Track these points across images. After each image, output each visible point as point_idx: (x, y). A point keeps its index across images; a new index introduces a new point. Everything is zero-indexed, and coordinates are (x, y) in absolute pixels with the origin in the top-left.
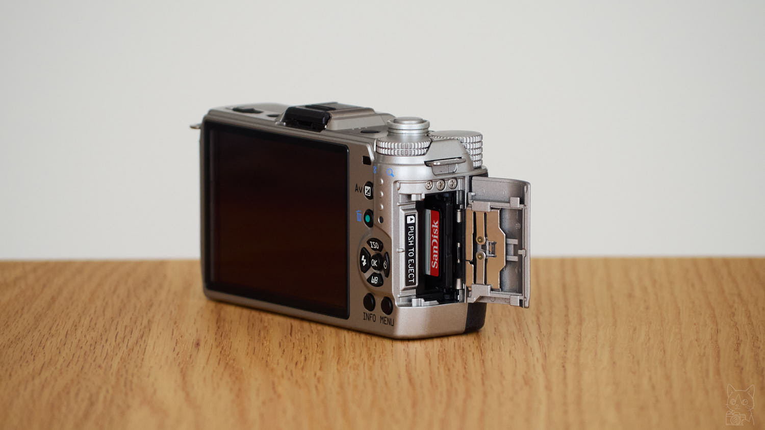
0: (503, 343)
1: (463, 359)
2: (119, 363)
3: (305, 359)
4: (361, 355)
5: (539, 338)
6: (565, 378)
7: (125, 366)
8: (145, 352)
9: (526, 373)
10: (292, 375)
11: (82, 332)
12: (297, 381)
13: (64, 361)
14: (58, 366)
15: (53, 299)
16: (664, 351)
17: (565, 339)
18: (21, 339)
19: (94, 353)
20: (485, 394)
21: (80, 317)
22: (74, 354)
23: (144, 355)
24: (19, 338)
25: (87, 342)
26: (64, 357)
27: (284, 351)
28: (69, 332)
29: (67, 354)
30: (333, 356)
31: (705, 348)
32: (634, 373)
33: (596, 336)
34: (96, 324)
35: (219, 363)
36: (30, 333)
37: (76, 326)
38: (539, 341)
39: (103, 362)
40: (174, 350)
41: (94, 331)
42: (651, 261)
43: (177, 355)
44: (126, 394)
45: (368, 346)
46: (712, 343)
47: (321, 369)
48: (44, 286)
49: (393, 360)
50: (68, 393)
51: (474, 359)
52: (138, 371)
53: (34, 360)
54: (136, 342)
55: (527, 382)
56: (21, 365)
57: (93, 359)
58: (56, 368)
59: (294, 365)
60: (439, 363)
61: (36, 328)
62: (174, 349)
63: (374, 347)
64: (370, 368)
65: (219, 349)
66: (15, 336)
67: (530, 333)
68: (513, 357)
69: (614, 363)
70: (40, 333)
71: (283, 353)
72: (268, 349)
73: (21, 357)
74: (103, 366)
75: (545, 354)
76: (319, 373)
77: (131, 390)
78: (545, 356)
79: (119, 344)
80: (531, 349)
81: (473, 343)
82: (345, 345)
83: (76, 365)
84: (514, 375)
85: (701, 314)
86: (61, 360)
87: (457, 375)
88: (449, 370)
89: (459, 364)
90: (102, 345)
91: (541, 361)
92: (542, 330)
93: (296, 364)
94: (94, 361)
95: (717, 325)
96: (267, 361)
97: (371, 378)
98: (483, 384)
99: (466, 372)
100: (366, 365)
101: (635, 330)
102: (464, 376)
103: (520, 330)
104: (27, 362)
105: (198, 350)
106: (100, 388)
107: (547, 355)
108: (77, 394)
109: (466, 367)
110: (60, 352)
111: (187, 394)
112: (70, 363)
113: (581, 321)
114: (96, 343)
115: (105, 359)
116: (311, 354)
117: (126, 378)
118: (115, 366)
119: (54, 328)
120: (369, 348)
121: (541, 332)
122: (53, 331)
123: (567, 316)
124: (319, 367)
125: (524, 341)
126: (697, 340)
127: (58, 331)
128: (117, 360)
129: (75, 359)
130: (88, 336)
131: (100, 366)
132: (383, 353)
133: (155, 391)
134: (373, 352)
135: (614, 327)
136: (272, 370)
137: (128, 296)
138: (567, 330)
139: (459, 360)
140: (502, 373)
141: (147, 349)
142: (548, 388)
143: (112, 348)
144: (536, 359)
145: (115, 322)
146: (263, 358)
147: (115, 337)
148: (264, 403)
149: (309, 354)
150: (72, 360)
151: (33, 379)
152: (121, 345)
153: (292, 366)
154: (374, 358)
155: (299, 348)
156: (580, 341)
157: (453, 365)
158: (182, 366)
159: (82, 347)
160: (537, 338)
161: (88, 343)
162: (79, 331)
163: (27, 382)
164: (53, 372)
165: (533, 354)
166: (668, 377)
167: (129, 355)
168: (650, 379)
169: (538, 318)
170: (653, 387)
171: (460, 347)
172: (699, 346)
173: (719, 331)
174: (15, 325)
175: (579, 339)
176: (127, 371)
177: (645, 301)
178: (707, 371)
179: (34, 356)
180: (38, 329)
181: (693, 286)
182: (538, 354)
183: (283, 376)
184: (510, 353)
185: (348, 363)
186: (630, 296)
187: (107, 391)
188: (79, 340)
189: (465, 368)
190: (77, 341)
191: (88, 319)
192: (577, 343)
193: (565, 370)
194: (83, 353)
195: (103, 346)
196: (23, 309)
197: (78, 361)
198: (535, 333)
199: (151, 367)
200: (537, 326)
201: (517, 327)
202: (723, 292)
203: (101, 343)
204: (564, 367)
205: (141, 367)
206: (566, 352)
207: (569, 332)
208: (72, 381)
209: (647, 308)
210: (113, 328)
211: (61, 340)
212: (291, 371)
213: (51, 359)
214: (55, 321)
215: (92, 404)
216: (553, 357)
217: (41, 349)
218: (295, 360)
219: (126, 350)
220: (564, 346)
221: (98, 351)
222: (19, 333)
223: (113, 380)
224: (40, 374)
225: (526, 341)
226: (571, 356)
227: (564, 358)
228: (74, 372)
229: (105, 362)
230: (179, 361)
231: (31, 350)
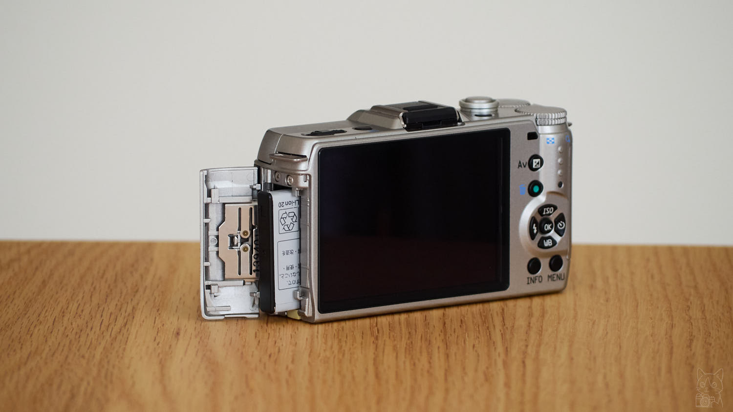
0: (468, 336)
1: (428, 353)
2: (102, 352)
3: (279, 351)
4: (332, 347)
5: (502, 332)
6: (524, 375)
7: (107, 356)
8: (127, 342)
9: (487, 368)
10: (265, 367)
11: (69, 319)
12: (269, 375)
13: (50, 350)
14: (44, 355)
15: (44, 283)
16: (620, 347)
17: (527, 333)
18: (10, 325)
19: (79, 342)
20: (447, 391)
21: (68, 303)
22: (59, 343)
23: (126, 344)
24: (9, 325)
25: (73, 329)
26: (50, 346)
27: (259, 342)
28: (57, 319)
29: (53, 342)
30: (306, 349)
31: (659, 344)
32: (590, 370)
33: (557, 330)
34: (82, 311)
35: (196, 355)
36: (20, 320)
37: (63, 312)
38: (502, 334)
39: (87, 352)
40: (155, 340)
41: (81, 318)
42: (614, 248)
43: (158, 345)
44: (106, 387)
45: (340, 337)
46: (666, 338)
47: (293, 362)
48: (37, 269)
49: (362, 352)
50: (51, 385)
51: (439, 352)
52: (119, 362)
53: (21, 348)
54: (119, 331)
55: (488, 378)
56: (8, 354)
57: (78, 348)
58: (41, 358)
59: (268, 358)
60: (406, 357)
61: (26, 314)
62: (155, 338)
63: (345, 339)
64: (340, 361)
65: (198, 339)
66: (5, 322)
67: (494, 326)
68: (476, 351)
69: (572, 359)
70: (29, 320)
71: (258, 344)
72: (244, 340)
73: (9, 345)
74: (87, 356)
75: (507, 348)
76: (291, 366)
77: (111, 382)
78: (507, 351)
79: (103, 333)
80: (494, 343)
81: (440, 335)
82: (317, 336)
83: (60, 355)
84: (476, 371)
85: (658, 308)
86: (47, 349)
87: (422, 370)
88: (414, 364)
89: (424, 359)
90: (87, 333)
91: (503, 356)
92: (506, 323)
93: (270, 356)
94: (78, 350)
95: (672, 320)
96: (242, 353)
97: (339, 372)
98: (446, 380)
99: (431, 367)
100: (336, 358)
101: (594, 323)
102: (428, 371)
103: (485, 323)
104: (15, 351)
105: (178, 339)
106: (82, 380)
107: (509, 349)
108: (59, 387)
109: (431, 361)
110: (46, 341)
111: (164, 388)
112: (55, 352)
113: (543, 315)
114: (81, 331)
115: (88, 349)
116: (284, 345)
117: (107, 369)
118: (98, 357)
119: (42, 315)
120: (340, 340)
121: (504, 325)
122: (41, 318)
124: (291, 360)
125: (488, 334)
126: (652, 336)
127: (46, 318)
128: (100, 350)
129: (61, 348)
130: (74, 323)
131: (83, 357)
132: (353, 345)
133: (134, 384)
134: (344, 344)
135: (574, 321)
136: (247, 362)
137: (115, 281)
138: (530, 323)
139: (425, 354)
140: (464, 369)
141: (129, 339)
142: (507, 385)
143: (96, 337)
144: (497, 354)
145: (101, 309)
146: (238, 350)
147: (99, 324)
148: (236, 398)
149: (282, 345)
150: (57, 349)
151: (19, 369)
152: (105, 334)
153: (266, 358)
154: (344, 351)
155: (274, 339)
156: (541, 335)
157: (419, 359)
158: (161, 356)
159: (67, 336)
160: (501, 331)
161: (74, 331)
162: (66, 319)
163: (13, 372)
164: (38, 361)
165: (495, 348)
166: (622, 375)
167: (112, 344)
168: (605, 377)
169: (503, 310)
170: (607, 385)
171: (426, 340)
172: (653, 342)
173: (674, 325)
174: (6, 311)
175: (540, 333)
176: (108, 362)
177: (606, 293)
178: (660, 369)
179: (22, 345)
180: (27, 316)
181: (652, 277)
182: (500, 349)
183: (256, 369)
184: (474, 346)
185: (319, 356)
186: (592, 287)
187: (88, 383)
188: (66, 328)
189: (430, 363)
190: (63, 329)
191: (76, 305)
192: (538, 337)
193: (524, 366)
194: (68, 342)
195: (88, 335)
196: (15, 292)
197: (63, 350)
198: (498, 327)
199: (132, 358)
200: (502, 319)
201: (482, 319)
202: (680, 284)
203: (86, 331)
204: (524, 362)
205: (122, 358)
206: (527, 346)
207: (531, 325)
208: (56, 371)
209: (607, 300)
210: (98, 316)
211: (49, 327)
212: (265, 364)
213: (37, 348)
214: (45, 307)
215: (73, 396)
216: (514, 352)
217: (29, 336)
218: (269, 353)
219: (109, 339)
220: (526, 340)
221: (82, 339)
222: (9, 319)
223: (95, 371)
224: (25, 364)
225: (490, 334)
226: (531, 350)
227: (525, 353)
228: (59, 362)
229: (89, 351)
230: (159, 351)
231: (18, 338)
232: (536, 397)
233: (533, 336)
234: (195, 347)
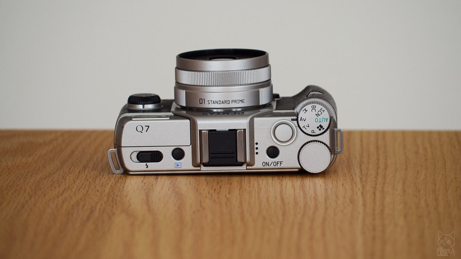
0: (339, 179)
1: (314, 188)
2: (109, 189)
3: (220, 187)
4: (253, 185)
5: (360, 176)
6: (375, 199)
7: (113, 191)
9: (352, 196)
10: (212, 196)
11: (88, 171)
12: (214, 200)
13: (77, 187)
14: (73, 190)
15: (73, 152)
16: (435, 185)
17: (376, 177)
18: (52, 174)
19: (95, 183)
20: (326, 208)
21: (88, 163)
22: (83, 184)
23: (124, 184)
25: (91, 176)
26: (77, 185)
27: (208, 183)
28: (81, 171)
29: (79, 183)
30: (237, 186)
32: (416, 197)
33: (395, 176)
34: (97, 167)
35: (169, 190)
36: (58, 171)
37: (85, 167)
38: (360, 178)
40: (143, 182)
41: (96, 170)
42: (430, 133)
43: (144, 184)
44: (113, 207)
47: (229, 193)
48: (68, 144)
49: (272, 188)
50: (78, 206)
51: (321, 188)
52: (120, 193)
53: (59, 186)
54: (120, 177)
55: (352, 201)
56: (51, 190)
57: (94, 186)
58: (72, 191)
59: (213, 191)
60: (300, 190)
63: (262, 182)
64: (259, 193)
66: (49, 173)
67: (355, 174)
68: (344, 187)
69: (405, 191)
70: (64, 171)
71: (207, 184)
73: (52, 185)
74: (100, 190)
75: (364, 185)
76: (228, 196)
77: (116, 204)
78: (363, 187)
79: (110, 178)
80: (355, 183)
83: (84, 189)
84: (344, 197)
86: (75, 187)
87: (310, 197)
88: (305, 194)
89: (312, 191)
90: (100, 178)
91: (361, 190)
92: (363, 172)
93: (215, 190)
94: (95, 187)
96: (197, 188)
97: (258, 199)
98: (326, 202)
99: (316, 196)
100: (256, 191)
102: (314, 198)
103: (349, 172)
104: (55, 187)
105: (157, 181)
106: (97, 203)
107: (365, 186)
108: (83, 207)
109: (316, 192)
110: (75, 182)
111: (149, 207)
112: (80, 188)
113: (386, 168)
114: (96, 177)
115: (101, 186)
116: (224, 184)
117: (113, 198)
118: (107, 190)
119: (72, 168)
120: (259, 182)
121: (362, 173)
122: (71, 171)
123: (378, 164)
124: (228, 192)
125: (352, 178)
126: (455, 179)
127: (74, 170)
128: (108, 187)
130: (92, 173)
131: (98, 191)
132: (267, 184)
133: (130, 205)
135: (406, 170)
136: (200, 193)
138: (378, 172)
139: (312, 189)
140: (337, 197)
142: (364, 205)
143: (106, 180)
144: (358, 189)
146: (195, 187)
147: (107, 174)
148: (194, 212)
149: (222, 184)
150: (82, 187)
151: (58, 198)
153: (212, 191)
154: (261, 187)
155: (217, 181)
156: (385, 178)
157: (308, 192)
158: (146, 190)
159: (88, 180)
160: (359, 176)
161: (92, 177)
163: (54, 199)
164: (70, 193)
165: (356, 186)
166: (436, 200)
167: (116, 184)
168: (426, 201)
169: (361, 165)
170: (427, 205)
172: (456, 182)
174: (49, 166)
175: (385, 177)
176: (114, 194)
177: (425, 156)
179: (59, 184)
180: (62, 169)
181: (454, 147)
182: (359, 186)
183: (206, 197)
184: (343, 185)
185: (246, 190)
186: (417, 153)
187: (102, 205)
188: (87, 176)
190: (85, 176)
191: (92, 164)
192: (383, 180)
193: (375, 195)
194: (88, 183)
196: (54, 157)
197: (85, 187)
198: (358, 174)
199: (128, 191)
200: (360, 170)
201: (347, 170)
204: (374, 193)
205: (122, 191)
206: (376, 184)
208: (81, 199)
209: (426, 160)
210: (107, 169)
211: (76, 175)
212: (212, 194)
213: (69, 186)
214: (73, 165)
215: (92, 212)
216: (368, 188)
217: (64, 180)
218: (214, 188)
219: (114, 182)
220: (375, 181)
221: (97, 182)
222: (51, 171)
223: (105, 199)
224: (62, 194)
225: (353, 178)
226: (379, 187)
227: (375, 188)
228: (83, 193)
229: (101, 188)
230: (145, 188)
231: (57, 181)
232: (382, 211)
233: (380, 180)
234: (168, 185)
